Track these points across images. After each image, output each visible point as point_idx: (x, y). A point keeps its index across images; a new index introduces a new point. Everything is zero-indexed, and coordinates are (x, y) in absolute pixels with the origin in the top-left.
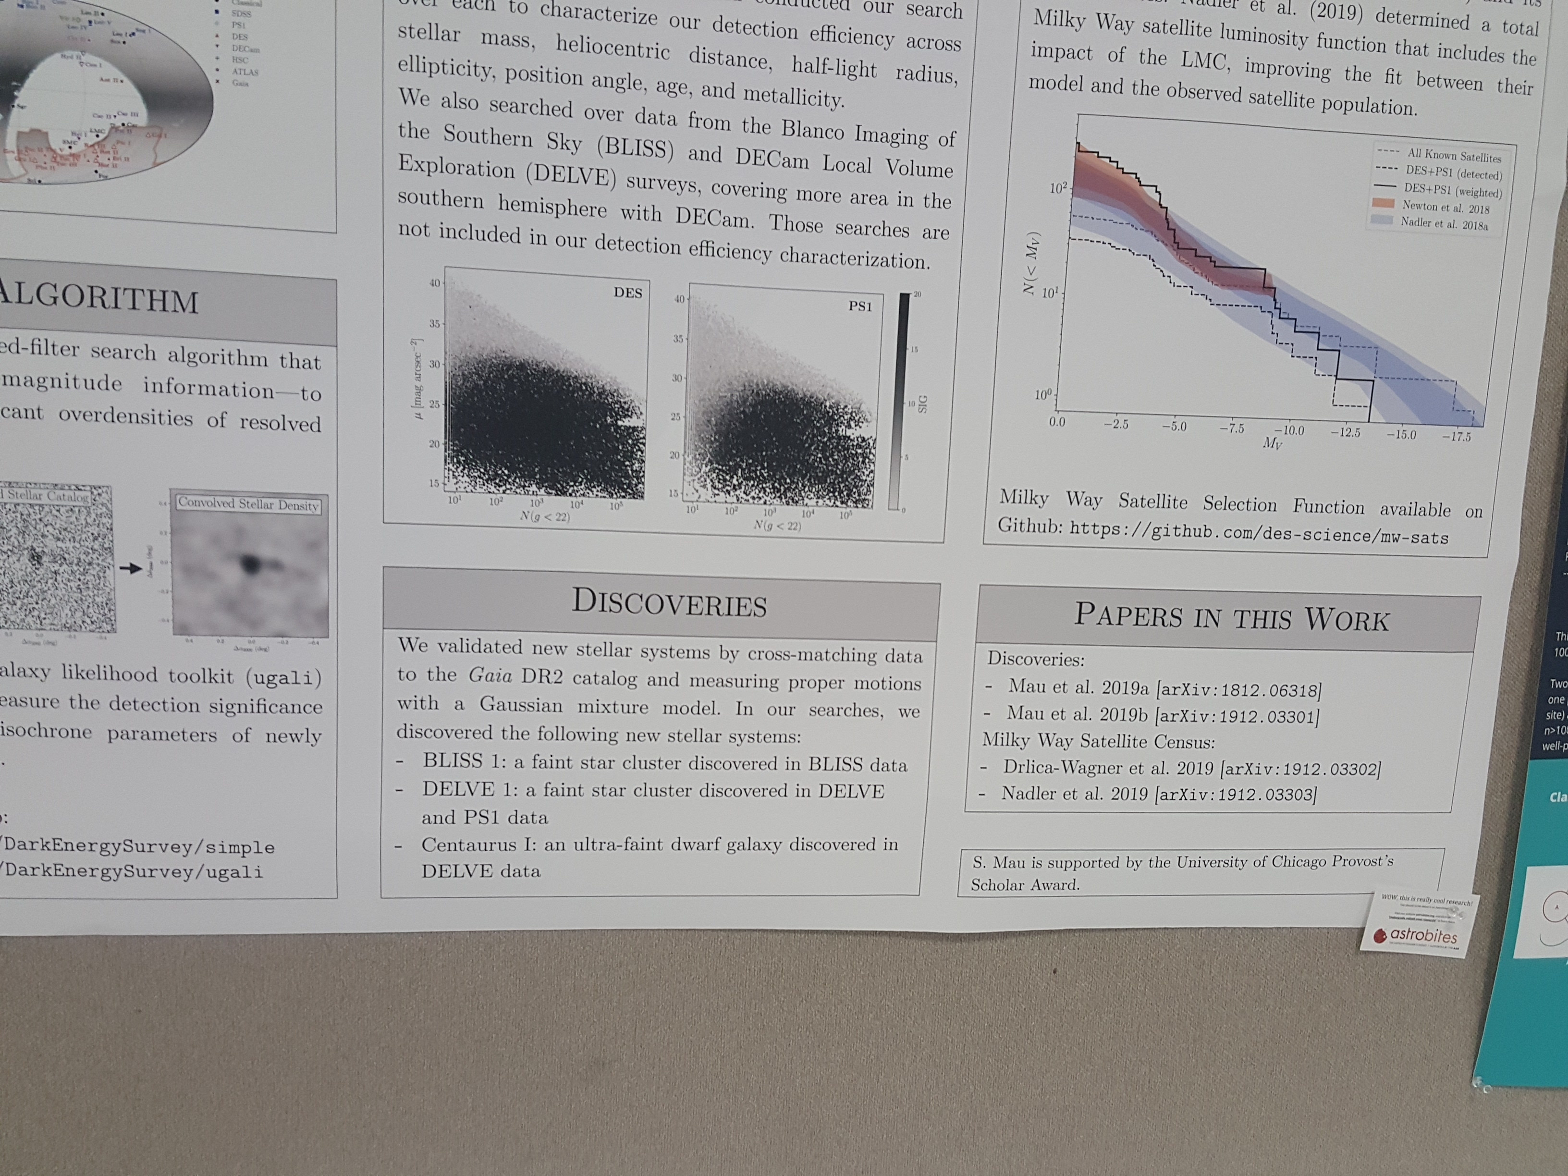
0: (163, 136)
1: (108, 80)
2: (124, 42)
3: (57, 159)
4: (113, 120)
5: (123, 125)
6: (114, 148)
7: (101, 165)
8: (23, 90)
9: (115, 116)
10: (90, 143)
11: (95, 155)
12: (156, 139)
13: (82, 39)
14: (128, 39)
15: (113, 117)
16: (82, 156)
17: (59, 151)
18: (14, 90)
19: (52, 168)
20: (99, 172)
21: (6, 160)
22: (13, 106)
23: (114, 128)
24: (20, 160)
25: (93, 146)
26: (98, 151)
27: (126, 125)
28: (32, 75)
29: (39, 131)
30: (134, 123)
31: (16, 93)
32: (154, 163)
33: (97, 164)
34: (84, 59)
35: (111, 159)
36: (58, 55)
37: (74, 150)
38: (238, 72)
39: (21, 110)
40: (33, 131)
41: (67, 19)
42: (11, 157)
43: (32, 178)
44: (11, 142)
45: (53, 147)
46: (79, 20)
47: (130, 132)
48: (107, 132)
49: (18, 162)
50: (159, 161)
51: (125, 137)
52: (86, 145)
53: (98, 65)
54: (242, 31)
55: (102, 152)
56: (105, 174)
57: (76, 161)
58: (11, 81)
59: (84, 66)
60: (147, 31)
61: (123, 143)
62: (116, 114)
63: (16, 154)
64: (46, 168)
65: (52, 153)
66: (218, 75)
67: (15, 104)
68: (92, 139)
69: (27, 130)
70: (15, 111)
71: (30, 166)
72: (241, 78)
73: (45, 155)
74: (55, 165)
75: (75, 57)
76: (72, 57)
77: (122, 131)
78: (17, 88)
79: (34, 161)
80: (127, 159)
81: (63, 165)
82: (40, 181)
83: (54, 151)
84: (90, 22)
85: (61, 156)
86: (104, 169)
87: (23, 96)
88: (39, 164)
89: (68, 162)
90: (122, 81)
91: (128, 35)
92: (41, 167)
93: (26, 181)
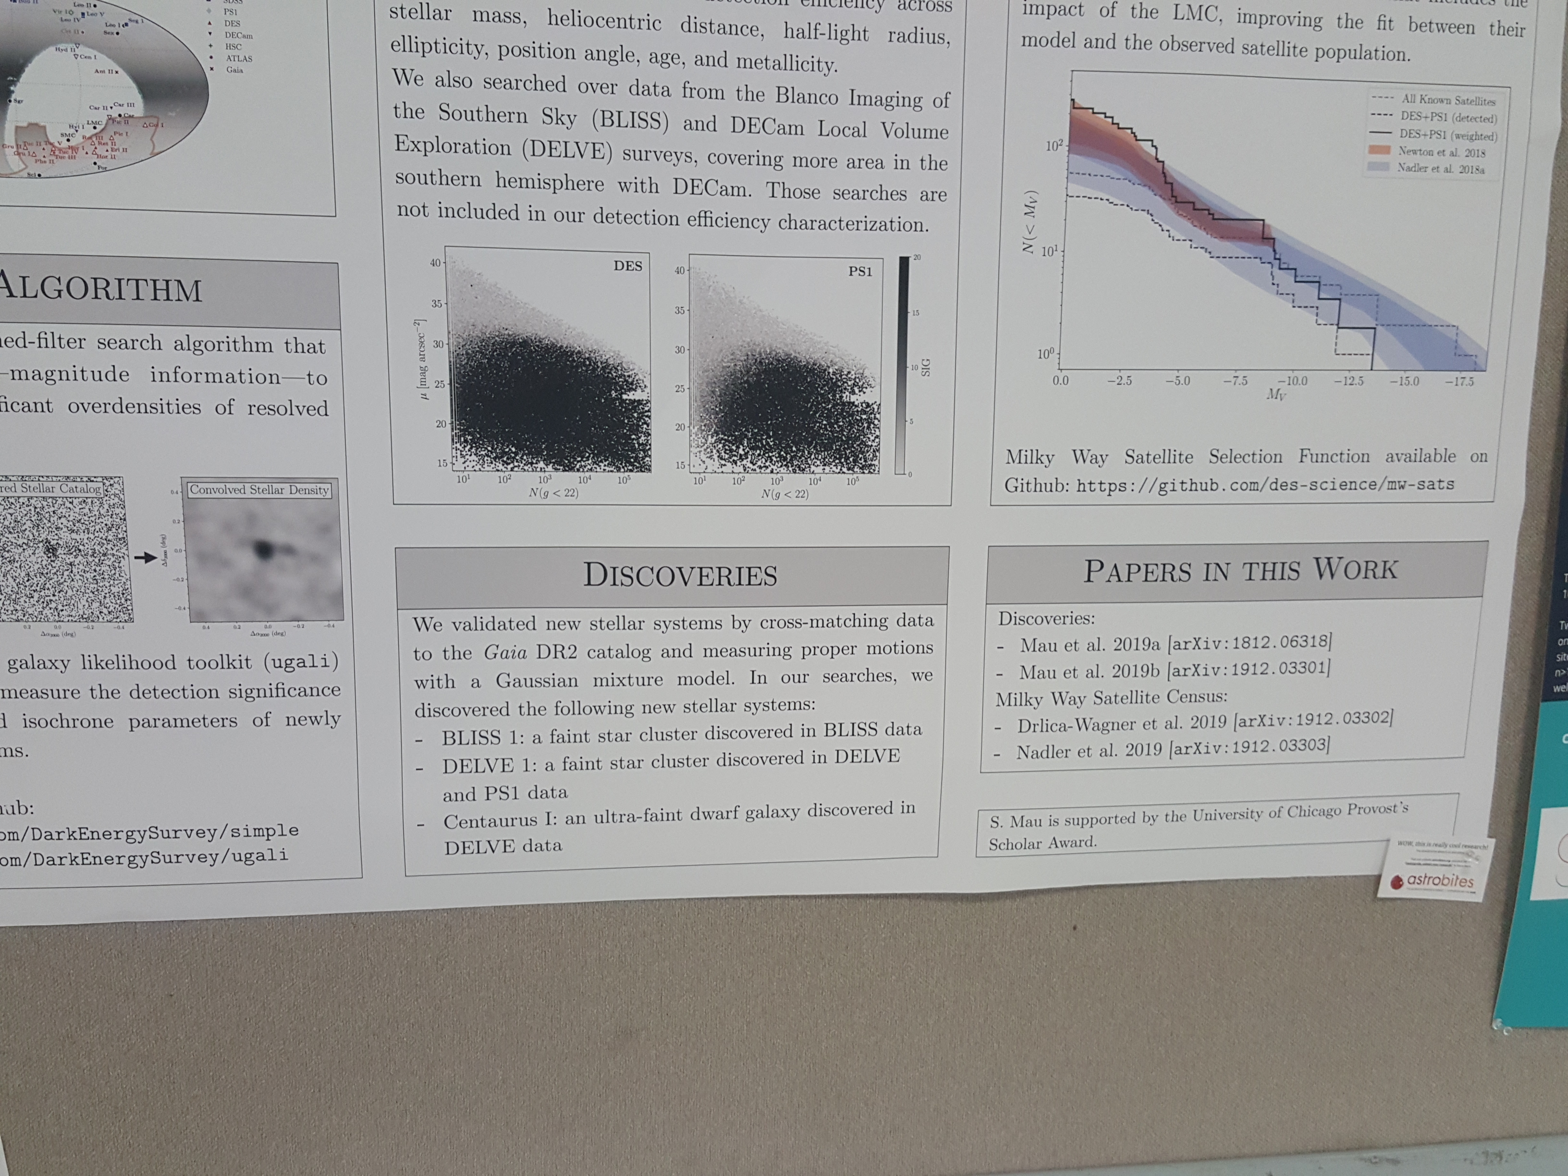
0: (160, 125)
1: (104, 72)
2: (118, 33)
3: (56, 152)
4: (110, 112)
5: (120, 115)
6: (111, 139)
7: (99, 156)
8: (19, 85)
9: (111, 108)
10: (88, 136)
11: (94, 147)
12: (154, 128)
13: (76, 32)
14: (121, 30)
15: (109, 108)
16: (81, 149)
17: (57, 144)
18: (11, 85)
19: (51, 162)
20: (98, 164)
21: (5, 155)
22: (10, 101)
23: (111, 119)
24: (19, 154)
25: (90, 138)
26: (96, 143)
27: (123, 116)
28: (27, 69)
29: (36, 124)
30: (131, 114)
31: (12, 88)
32: (152, 153)
33: (96, 156)
34: (77, 51)
35: (110, 150)
36: (52, 49)
37: (73, 143)
38: (232, 58)
39: (17, 104)
40: (30, 124)
41: (60, 12)
42: (10, 152)
43: (32, 172)
44: (9, 137)
45: (52, 141)
46: (71, 12)
47: (126, 123)
48: (104, 122)
49: (17, 157)
50: (156, 151)
51: (122, 128)
52: (84, 137)
53: (93, 57)
54: (234, 18)
55: (100, 143)
56: (104, 166)
57: (75, 154)
58: (7, 77)
59: (79, 58)
60: (140, 21)
61: (121, 134)
62: (113, 105)
63: (15, 149)
64: (45, 162)
65: (50, 147)
66: (211, 64)
67: (12, 99)
68: (89, 131)
69: (25, 124)
70: (12, 105)
71: (30, 161)
72: (235, 65)
73: (44, 149)
74: (53, 158)
75: (69, 50)
76: (66, 50)
77: (119, 123)
78: (14, 83)
79: (34, 155)
80: (125, 150)
81: (63, 157)
82: (39, 175)
83: (51, 144)
84: (83, 14)
85: (60, 150)
86: (104, 160)
87: (19, 90)
88: (37, 158)
89: (66, 155)
90: (117, 72)
91: (121, 26)
92: (42, 162)
93: (26, 175)
